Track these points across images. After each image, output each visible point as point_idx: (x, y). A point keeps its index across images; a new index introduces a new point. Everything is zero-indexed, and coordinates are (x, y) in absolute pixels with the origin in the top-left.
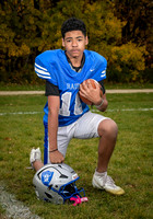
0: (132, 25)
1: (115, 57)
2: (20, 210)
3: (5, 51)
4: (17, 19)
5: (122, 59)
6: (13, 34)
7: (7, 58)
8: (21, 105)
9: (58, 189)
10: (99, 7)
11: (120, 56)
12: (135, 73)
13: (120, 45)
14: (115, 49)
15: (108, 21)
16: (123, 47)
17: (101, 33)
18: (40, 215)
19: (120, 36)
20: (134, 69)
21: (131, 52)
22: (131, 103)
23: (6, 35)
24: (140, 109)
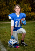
4: (10, 8)
6: (9, 11)
10: (26, 5)
11: (31, 15)
15: (28, 8)
17: (27, 10)
19: (31, 11)
20: (34, 17)
22: (33, 24)
23: (8, 11)
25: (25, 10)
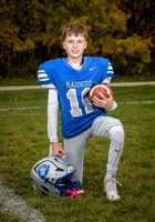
0: (138, 17)
1: (120, 50)
2: (17, 204)
3: (9, 46)
4: (21, 14)
5: (128, 52)
6: (17, 30)
7: (12, 53)
8: (26, 100)
9: (54, 182)
11: (125, 49)
12: (141, 65)
13: (125, 38)
14: (120, 42)
15: (112, 14)
16: (129, 39)
17: (105, 26)
18: (36, 208)
19: (125, 29)
20: (140, 61)
21: (136, 44)
22: (135, 96)
23: (10, 30)
24: (144, 102)
25: (97, 24)
